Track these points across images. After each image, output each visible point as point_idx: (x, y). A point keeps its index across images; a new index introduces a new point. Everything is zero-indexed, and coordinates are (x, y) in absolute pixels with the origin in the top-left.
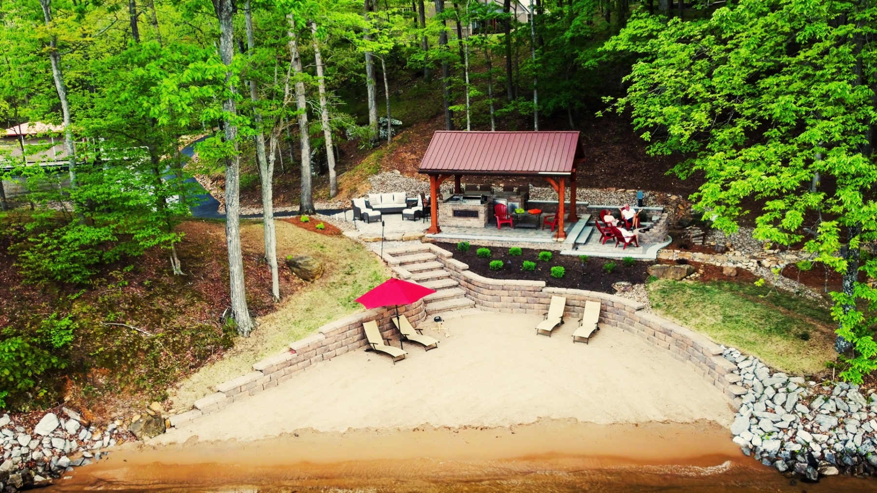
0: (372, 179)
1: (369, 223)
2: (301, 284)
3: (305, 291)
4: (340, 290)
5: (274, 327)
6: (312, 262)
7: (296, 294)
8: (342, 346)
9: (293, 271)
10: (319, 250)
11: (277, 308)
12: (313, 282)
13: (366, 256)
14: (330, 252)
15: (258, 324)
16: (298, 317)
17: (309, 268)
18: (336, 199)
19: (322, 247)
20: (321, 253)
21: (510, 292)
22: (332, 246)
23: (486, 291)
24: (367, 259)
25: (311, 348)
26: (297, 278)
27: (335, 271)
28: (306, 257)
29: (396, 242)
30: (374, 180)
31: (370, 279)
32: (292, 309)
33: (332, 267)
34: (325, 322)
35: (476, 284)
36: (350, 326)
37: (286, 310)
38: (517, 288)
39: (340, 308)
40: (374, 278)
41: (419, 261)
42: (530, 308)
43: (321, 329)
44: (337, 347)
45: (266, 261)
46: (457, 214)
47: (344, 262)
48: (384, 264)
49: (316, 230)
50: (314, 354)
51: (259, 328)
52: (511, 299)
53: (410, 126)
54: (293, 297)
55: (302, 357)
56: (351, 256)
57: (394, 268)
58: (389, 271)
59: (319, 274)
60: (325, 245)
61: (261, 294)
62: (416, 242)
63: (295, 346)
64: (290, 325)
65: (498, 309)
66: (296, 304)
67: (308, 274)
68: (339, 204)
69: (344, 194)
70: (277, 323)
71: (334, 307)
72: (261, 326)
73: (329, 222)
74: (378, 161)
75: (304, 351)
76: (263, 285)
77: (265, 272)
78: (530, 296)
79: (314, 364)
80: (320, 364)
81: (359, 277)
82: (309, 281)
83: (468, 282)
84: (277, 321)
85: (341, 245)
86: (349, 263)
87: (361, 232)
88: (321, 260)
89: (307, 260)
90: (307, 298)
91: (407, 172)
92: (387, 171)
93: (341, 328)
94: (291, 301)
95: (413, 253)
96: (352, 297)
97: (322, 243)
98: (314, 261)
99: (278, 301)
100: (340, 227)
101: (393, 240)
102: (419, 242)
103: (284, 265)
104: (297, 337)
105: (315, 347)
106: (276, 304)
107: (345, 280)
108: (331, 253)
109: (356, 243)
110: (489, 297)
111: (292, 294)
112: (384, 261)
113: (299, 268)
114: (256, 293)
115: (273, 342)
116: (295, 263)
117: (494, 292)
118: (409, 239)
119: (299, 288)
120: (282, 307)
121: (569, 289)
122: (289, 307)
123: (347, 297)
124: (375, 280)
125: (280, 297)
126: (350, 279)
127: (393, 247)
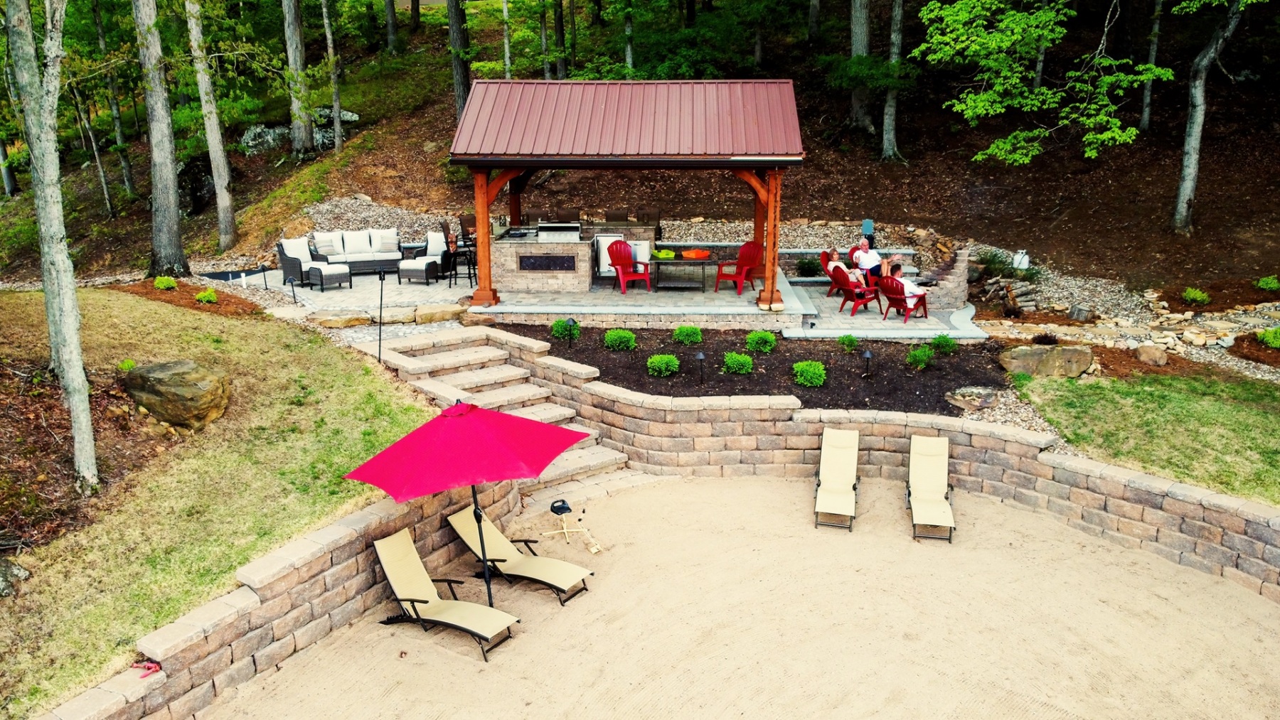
0: (312, 212)
1: (322, 290)
2: (166, 437)
3: (178, 456)
4: (282, 446)
5: (79, 579)
6: (194, 376)
7: (152, 467)
8: (313, 617)
9: (139, 403)
10: (211, 347)
11: (91, 513)
12: (200, 430)
13: (336, 358)
14: (241, 353)
15: (23, 574)
16: (161, 537)
17: (187, 392)
18: (235, 253)
19: (218, 341)
20: (217, 354)
21: (718, 426)
22: (244, 338)
23: (656, 428)
24: (341, 365)
25: (212, 645)
26: (151, 420)
27: (259, 399)
28: (176, 363)
29: (400, 326)
30: (319, 212)
31: (361, 414)
32: (141, 512)
33: (250, 388)
34: (253, 547)
35: (627, 411)
36: (334, 555)
37: (122, 518)
38: (734, 414)
39: (291, 500)
40: (370, 411)
41: (469, 366)
42: (763, 462)
43: (242, 573)
44: (298, 624)
45: (55, 377)
46: (529, 263)
47: (283, 376)
48: (389, 375)
49: (196, 305)
50: (227, 659)
51: (24, 588)
52: (719, 441)
53: (375, 123)
54: (142, 476)
55: (183, 679)
56: (298, 361)
57: (418, 384)
58: (406, 391)
59: (217, 407)
60: (224, 337)
61: (35, 473)
62: (447, 324)
63: (156, 644)
64: (135, 568)
65: (689, 469)
66: (152, 498)
67: (188, 409)
68: (241, 261)
69: (252, 242)
70: (92, 565)
71: (273, 498)
72: (35, 580)
73: (227, 290)
74: (321, 179)
75: (191, 656)
76: (45, 448)
77: (50, 408)
78: (763, 432)
79: (226, 693)
80: (247, 689)
81: (330, 408)
82: (188, 427)
83: (603, 408)
84: (91, 557)
85: (265, 337)
86: (296, 376)
87: (309, 308)
88: (220, 372)
89: (180, 370)
90: (186, 477)
91: (385, 198)
92: (342, 196)
93: (309, 564)
94: (137, 490)
95: (450, 347)
96: (321, 466)
97: (216, 333)
98: (202, 371)
99: (95, 493)
100: (256, 299)
101: (393, 323)
102: (456, 324)
103: (110, 387)
104: (164, 611)
105: (228, 636)
106: (86, 504)
107: (292, 418)
108: (244, 355)
109: (305, 330)
110: (666, 442)
111: (138, 467)
112: (388, 368)
113: (158, 393)
114: (18, 474)
115: (76, 634)
116: (145, 379)
117: (677, 429)
118: (430, 320)
119: (160, 449)
120: (109, 509)
121: (852, 411)
122: (130, 507)
123: (306, 465)
124: (374, 416)
125: (101, 480)
126: (303, 416)
127: (397, 336)
